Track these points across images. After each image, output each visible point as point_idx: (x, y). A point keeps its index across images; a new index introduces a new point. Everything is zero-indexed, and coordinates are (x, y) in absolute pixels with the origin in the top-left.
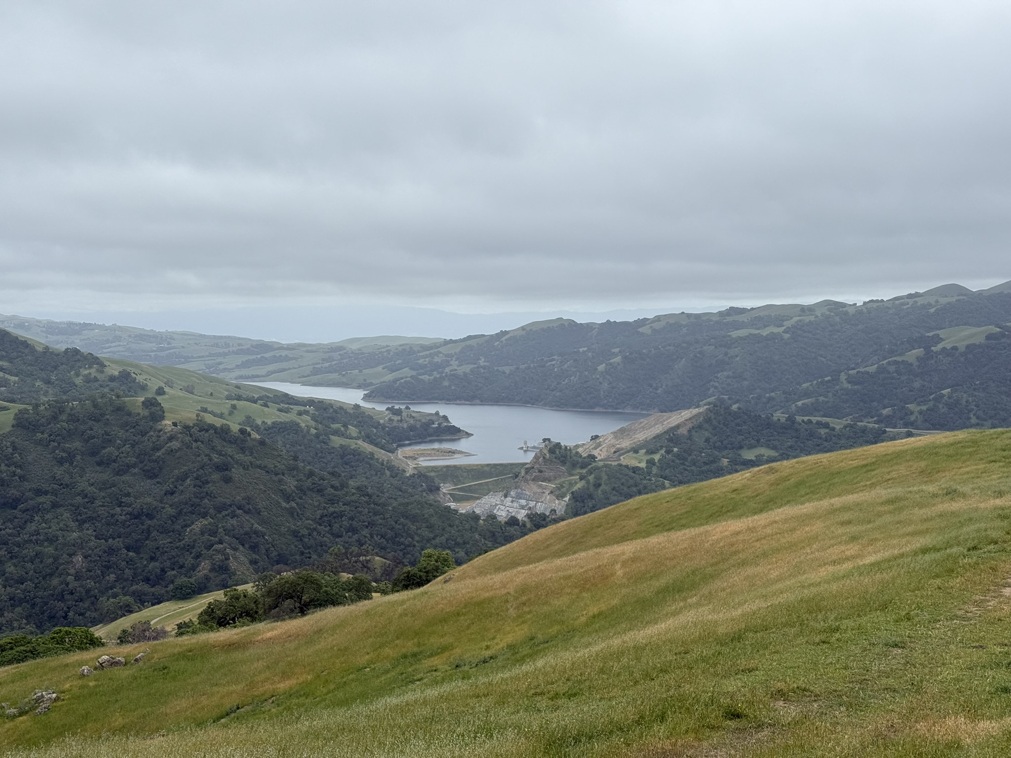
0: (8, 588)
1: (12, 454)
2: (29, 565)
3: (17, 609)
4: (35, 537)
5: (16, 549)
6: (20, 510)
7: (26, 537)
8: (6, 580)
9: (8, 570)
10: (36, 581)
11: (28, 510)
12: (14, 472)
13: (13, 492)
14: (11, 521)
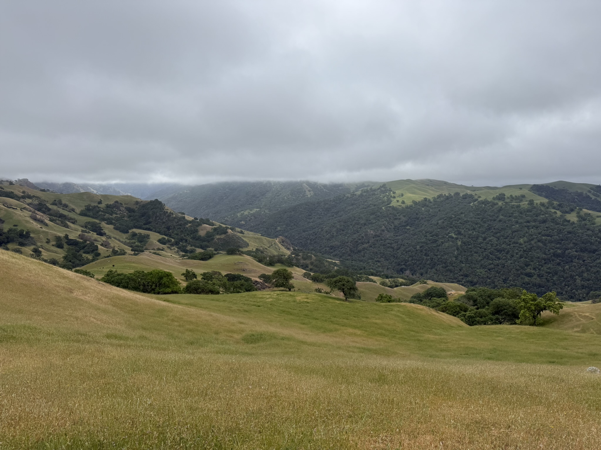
0: (582, 282)
1: (598, 233)
2: (593, 275)
3: (583, 290)
4: (598, 265)
5: (590, 268)
6: (596, 254)
7: (595, 264)
8: (583, 279)
9: (584, 275)
10: (594, 281)
11: (599, 254)
12: (597, 240)
13: (594, 247)
14: (591, 258)
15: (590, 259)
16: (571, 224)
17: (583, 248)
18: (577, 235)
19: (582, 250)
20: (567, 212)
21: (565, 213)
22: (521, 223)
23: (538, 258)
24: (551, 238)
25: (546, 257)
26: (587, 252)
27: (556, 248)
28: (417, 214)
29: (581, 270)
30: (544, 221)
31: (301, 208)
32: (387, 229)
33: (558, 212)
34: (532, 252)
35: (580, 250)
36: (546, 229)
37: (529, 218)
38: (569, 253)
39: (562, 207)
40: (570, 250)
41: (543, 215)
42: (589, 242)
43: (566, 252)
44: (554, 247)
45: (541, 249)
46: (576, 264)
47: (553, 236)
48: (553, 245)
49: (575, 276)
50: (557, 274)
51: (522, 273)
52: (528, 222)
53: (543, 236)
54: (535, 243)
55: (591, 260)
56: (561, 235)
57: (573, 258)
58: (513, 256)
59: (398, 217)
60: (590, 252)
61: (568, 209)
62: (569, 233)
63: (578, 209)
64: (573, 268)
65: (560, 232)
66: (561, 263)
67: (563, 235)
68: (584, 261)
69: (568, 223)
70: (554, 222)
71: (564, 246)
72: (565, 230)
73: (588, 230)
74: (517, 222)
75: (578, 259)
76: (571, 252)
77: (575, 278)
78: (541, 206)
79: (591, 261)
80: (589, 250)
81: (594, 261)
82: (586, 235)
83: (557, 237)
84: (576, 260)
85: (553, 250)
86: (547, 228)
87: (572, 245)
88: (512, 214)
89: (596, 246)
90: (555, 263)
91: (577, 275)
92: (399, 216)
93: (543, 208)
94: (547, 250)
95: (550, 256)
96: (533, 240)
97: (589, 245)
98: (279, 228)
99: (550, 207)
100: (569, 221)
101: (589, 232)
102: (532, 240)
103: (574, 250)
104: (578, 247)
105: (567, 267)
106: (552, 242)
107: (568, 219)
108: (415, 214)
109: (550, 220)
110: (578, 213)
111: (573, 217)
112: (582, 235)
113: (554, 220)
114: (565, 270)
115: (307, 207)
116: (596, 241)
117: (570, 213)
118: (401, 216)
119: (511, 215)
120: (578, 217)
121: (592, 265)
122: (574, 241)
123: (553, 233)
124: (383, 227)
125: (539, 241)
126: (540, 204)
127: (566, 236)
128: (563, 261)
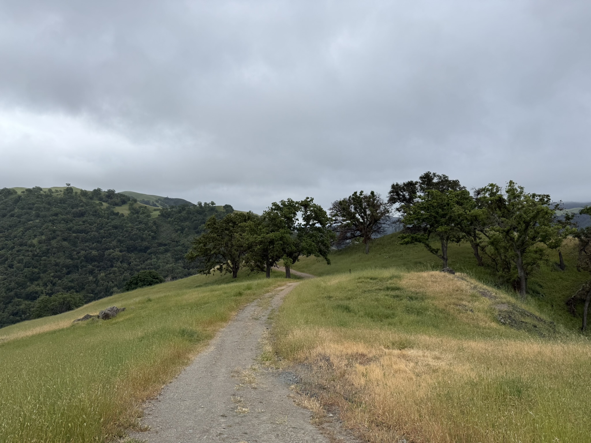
15: (138, 260)
16: (120, 217)
17: (130, 247)
18: (125, 229)
19: (131, 249)
20: (116, 204)
21: (114, 205)
22: (45, 216)
23: (57, 265)
24: (86, 235)
25: (71, 262)
26: (136, 252)
27: (91, 249)
29: (123, 277)
30: (82, 214)
33: (104, 203)
34: (49, 257)
35: (126, 249)
36: (81, 223)
37: (58, 210)
38: (110, 255)
39: (111, 198)
40: (111, 250)
41: (82, 206)
42: (140, 237)
43: (105, 253)
44: (88, 247)
45: (64, 252)
46: (116, 269)
47: (89, 232)
48: (87, 244)
49: (113, 287)
50: (83, 289)
51: (17, 295)
52: (56, 215)
53: (74, 232)
54: (58, 242)
55: (140, 262)
56: (102, 231)
57: (114, 261)
58: (11, 266)
60: (141, 251)
61: (118, 201)
62: (115, 227)
63: (131, 201)
64: (112, 275)
65: (101, 227)
66: (94, 270)
67: (105, 231)
68: (129, 264)
69: (116, 217)
70: (96, 215)
71: (104, 246)
72: (109, 224)
73: (140, 222)
74: (38, 216)
75: (121, 262)
76: (113, 253)
77: (112, 290)
78: (82, 196)
79: (138, 263)
80: (139, 248)
81: (144, 262)
82: (137, 229)
83: (97, 234)
84: (119, 264)
85: (84, 252)
86: (84, 222)
87: (114, 243)
88: (33, 204)
89: (148, 242)
90: (85, 270)
91: (116, 286)
93: (84, 199)
94: (75, 253)
95: (79, 261)
96: (56, 238)
97: (139, 241)
99: (95, 198)
100: (117, 214)
101: (143, 226)
102: (54, 238)
103: (117, 249)
104: (124, 246)
105: (103, 274)
106: (86, 242)
107: (116, 212)
109: (91, 213)
110: (131, 205)
111: (124, 210)
112: (132, 230)
113: (96, 212)
114: (99, 281)
116: (150, 235)
117: (120, 206)
119: (31, 206)
120: (130, 209)
121: (139, 267)
122: (120, 238)
123: (91, 229)
125: (65, 240)
126: (81, 194)
127: (109, 232)
128: (98, 267)
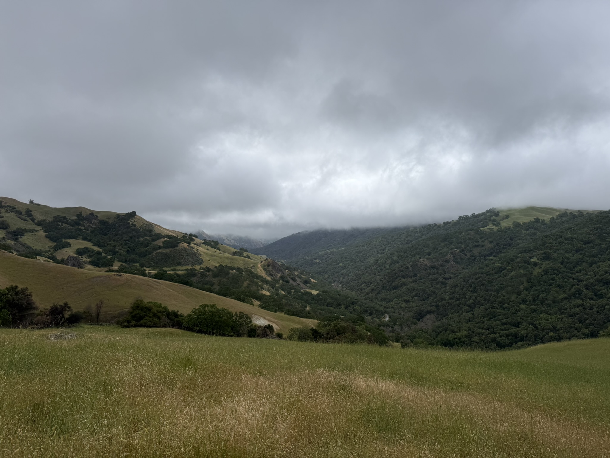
28: (511, 239)
31: (376, 241)
32: (456, 259)
59: (481, 244)
92: (483, 241)
98: (341, 264)
108: (508, 239)
115: (383, 239)
118: (486, 242)
124: (449, 256)
